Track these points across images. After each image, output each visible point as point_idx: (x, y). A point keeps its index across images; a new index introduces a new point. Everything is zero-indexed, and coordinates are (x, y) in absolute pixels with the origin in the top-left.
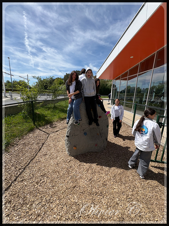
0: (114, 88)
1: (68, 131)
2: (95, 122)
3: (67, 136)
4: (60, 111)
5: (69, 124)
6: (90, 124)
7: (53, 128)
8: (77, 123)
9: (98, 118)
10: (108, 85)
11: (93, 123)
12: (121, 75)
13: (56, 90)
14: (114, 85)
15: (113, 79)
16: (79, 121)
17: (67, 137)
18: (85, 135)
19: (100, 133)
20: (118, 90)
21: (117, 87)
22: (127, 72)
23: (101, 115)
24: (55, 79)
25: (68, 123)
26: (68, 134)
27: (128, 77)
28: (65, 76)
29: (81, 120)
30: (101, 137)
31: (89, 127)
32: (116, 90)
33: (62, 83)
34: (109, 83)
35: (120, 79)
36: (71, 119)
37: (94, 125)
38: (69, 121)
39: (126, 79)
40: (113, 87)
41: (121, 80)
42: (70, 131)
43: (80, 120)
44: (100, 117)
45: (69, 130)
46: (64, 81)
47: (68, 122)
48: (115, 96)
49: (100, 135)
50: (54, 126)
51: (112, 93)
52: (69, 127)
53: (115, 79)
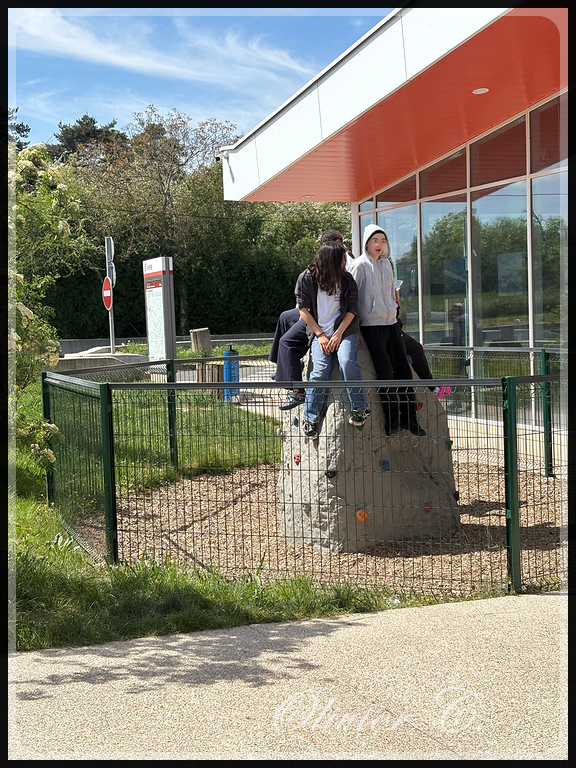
1: (333, 455)
3: (331, 475)
8: (361, 419)
12: (416, 172)
16: (367, 412)
18: (386, 471)
19: (427, 471)
22: (460, 156)
26: (333, 466)
27: (468, 190)
31: (388, 442)
53: (374, 196)
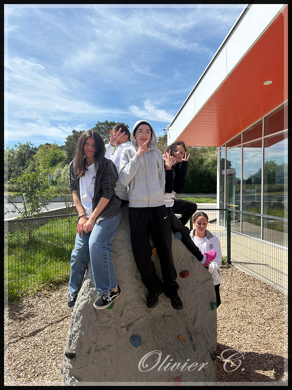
0: (224, 172)
1: (72, 336)
2: (167, 295)
3: (70, 356)
4: (50, 254)
5: (77, 308)
6: (151, 301)
7: (21, 319)
8: (105, 303)
9: (179, 280)
10: (205, 163)
11: (162, 297)
12: (241, 132)
13: (38, 186)
14: (222, 161)
15: (221, 143)
16: (113, 294)
17: (68, 360)
18: (136, 346)
19: (189, 333)
20: (239, 176)
21: (233, 166)
22: (261, 123)
23: (187, 268)
24: (36, 149)
25: (71, 304)
26: (73, 347)
27: (263, 138)
28: (69, 138)
29: (119, 291)
30: (194, 349)
31: (149, 312)
32: (231, 176)
33: (61, 159)
34: (209, 157)
35: (242, 144)
36: (82, 290)
37: (164, 304)
38: (75, 295)
39: (258, 145)
40: (222, 168)
41: (244, 146)
42: (80, 335)
43: (116, 290)
44: (184, 274)
45: (76, 332)
46: (65, 154)
47: (75, 300)
48: (230, 195)
49: (188, 339)
50: (25, 311)
51: (220, 184)
52: (78, 318)
53: (225, 144)
